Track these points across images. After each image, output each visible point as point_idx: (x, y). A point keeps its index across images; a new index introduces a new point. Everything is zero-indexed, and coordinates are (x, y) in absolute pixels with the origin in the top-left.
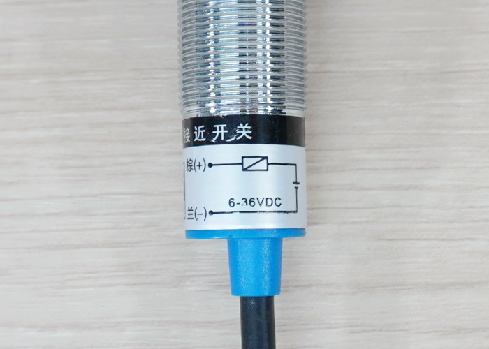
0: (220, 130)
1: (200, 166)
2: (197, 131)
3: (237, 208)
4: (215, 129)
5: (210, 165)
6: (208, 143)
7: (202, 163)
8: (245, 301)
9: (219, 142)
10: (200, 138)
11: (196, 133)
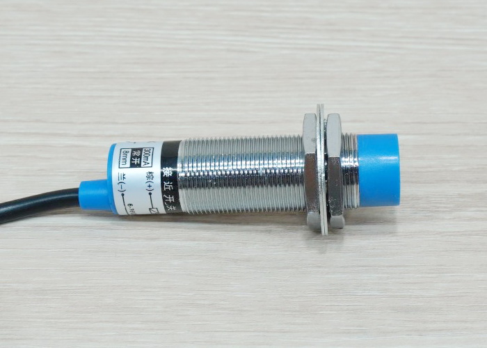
0: (171, 199)
1: (149, 186)
2: (170, 184)
3: (128, 208)
4: (171, 197)
5: (150, 194)
6: (163, 192)
7: (151, 188)
8: (76, 191)
9: (164, 199)
10: (166, 187)
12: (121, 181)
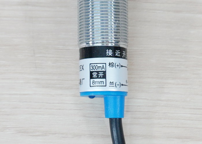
2: (117, 52)
4: (123, 53)
5: (122, 66)
6: (121, 57)
10: (118, 55)
11: (116, 52)
12: (114, 85)
